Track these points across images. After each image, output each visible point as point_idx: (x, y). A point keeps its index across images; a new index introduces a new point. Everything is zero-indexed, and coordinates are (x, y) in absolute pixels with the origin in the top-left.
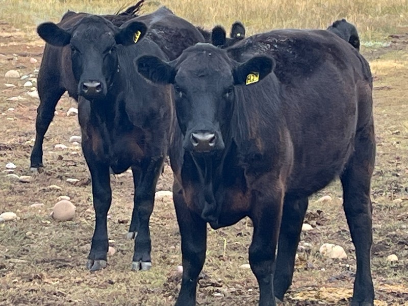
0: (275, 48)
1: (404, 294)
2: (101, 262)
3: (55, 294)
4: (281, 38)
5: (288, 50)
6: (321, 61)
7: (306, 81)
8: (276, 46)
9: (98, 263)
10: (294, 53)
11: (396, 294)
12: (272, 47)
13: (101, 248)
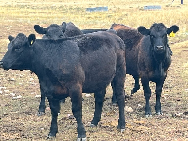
0: (84, 40)
1: (142, 124)
2: (42, 113)
3: (20, 124)
4: (88, 37)
5: (89, 41)
6: (101, 45)
7: (93, 52)
8: (85, 39)
9: (41, 113)
10: (91, 42)
11: (140, 124)
12: (83, 39)
13: (42, 108)
